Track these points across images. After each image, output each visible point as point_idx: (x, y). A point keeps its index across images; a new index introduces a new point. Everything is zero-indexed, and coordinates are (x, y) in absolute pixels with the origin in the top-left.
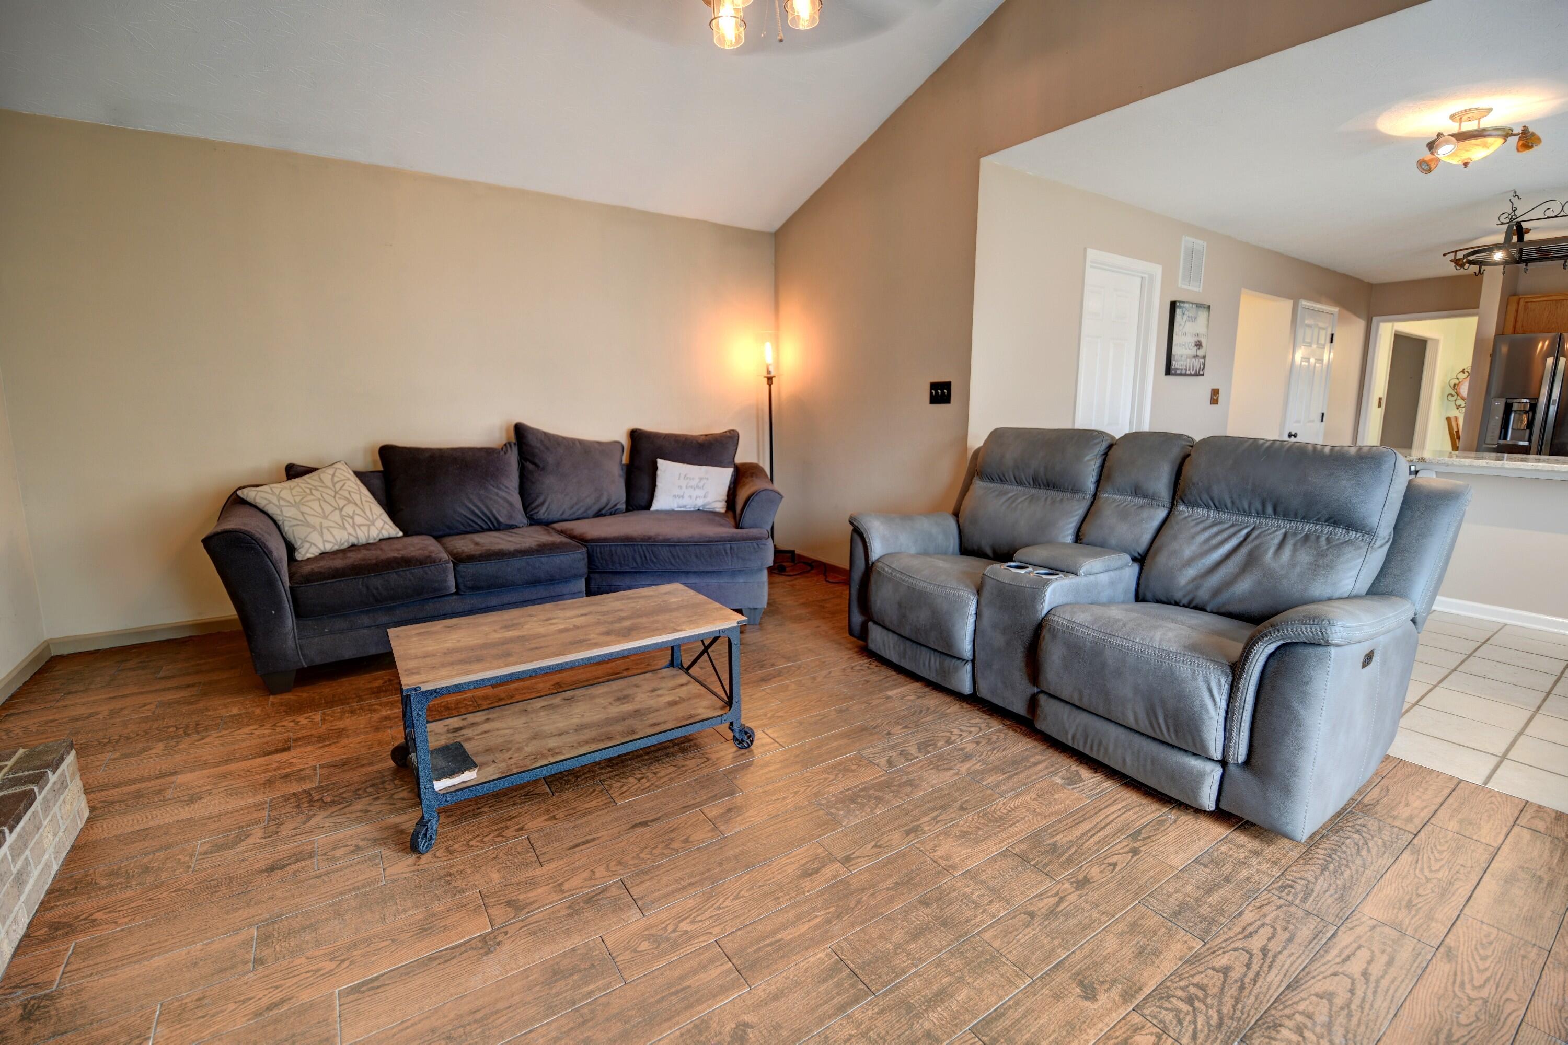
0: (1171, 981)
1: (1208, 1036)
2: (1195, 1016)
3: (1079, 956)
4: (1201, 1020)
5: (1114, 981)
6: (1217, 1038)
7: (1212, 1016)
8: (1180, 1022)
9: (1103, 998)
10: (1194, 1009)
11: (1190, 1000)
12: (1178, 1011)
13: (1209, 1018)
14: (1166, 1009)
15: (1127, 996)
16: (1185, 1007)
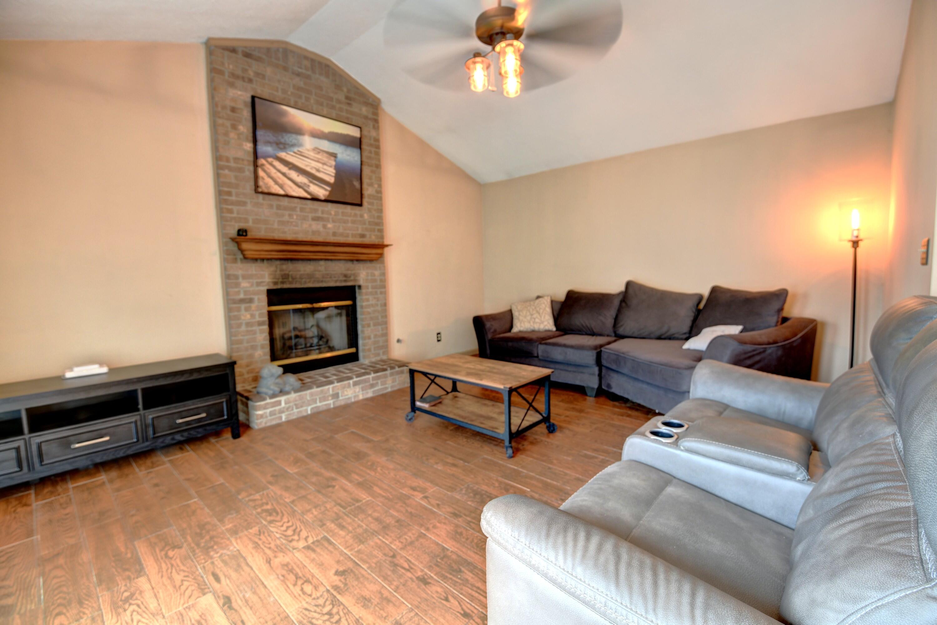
0: (344, 609)
1: (306, 616)
2: (319, 613)
3: (363, 572)
4: (316, 615)
5: (346, 584)
6: (304, 619)
7: (318, 621)
8: (316, 606)
9: (336, 578)
10: (323, 614)
11: (330, 613)
12: (324, 606)
13: (317, 619)
14: (325, 602)
15: (336, 588)
16: (326, 610)
